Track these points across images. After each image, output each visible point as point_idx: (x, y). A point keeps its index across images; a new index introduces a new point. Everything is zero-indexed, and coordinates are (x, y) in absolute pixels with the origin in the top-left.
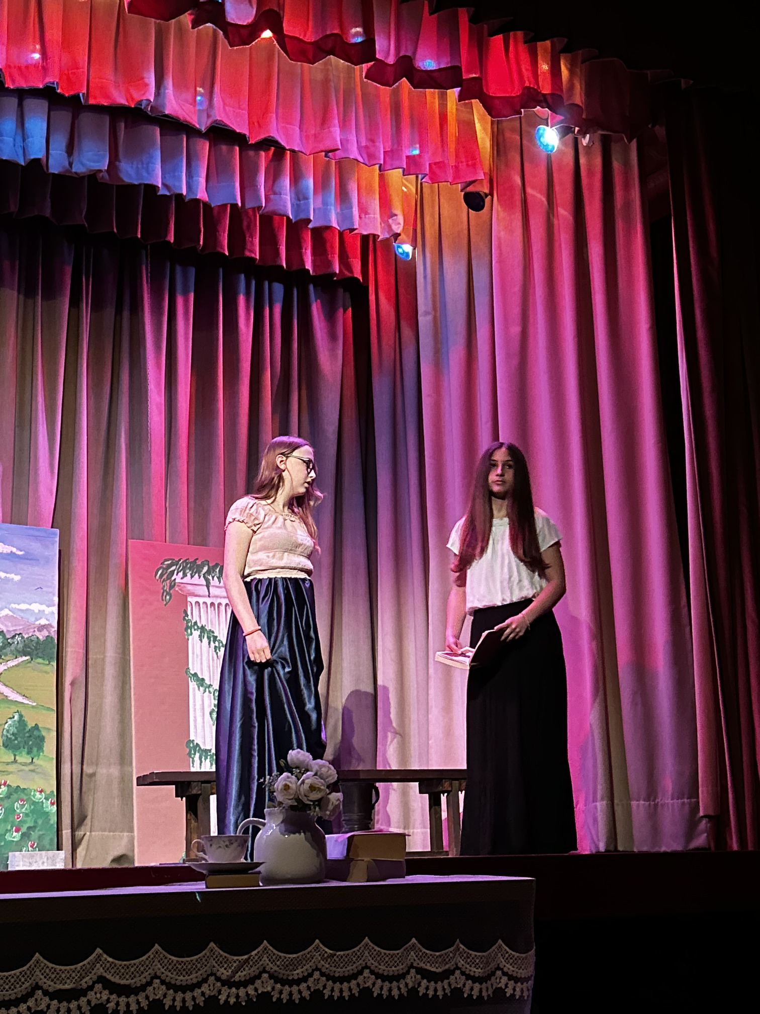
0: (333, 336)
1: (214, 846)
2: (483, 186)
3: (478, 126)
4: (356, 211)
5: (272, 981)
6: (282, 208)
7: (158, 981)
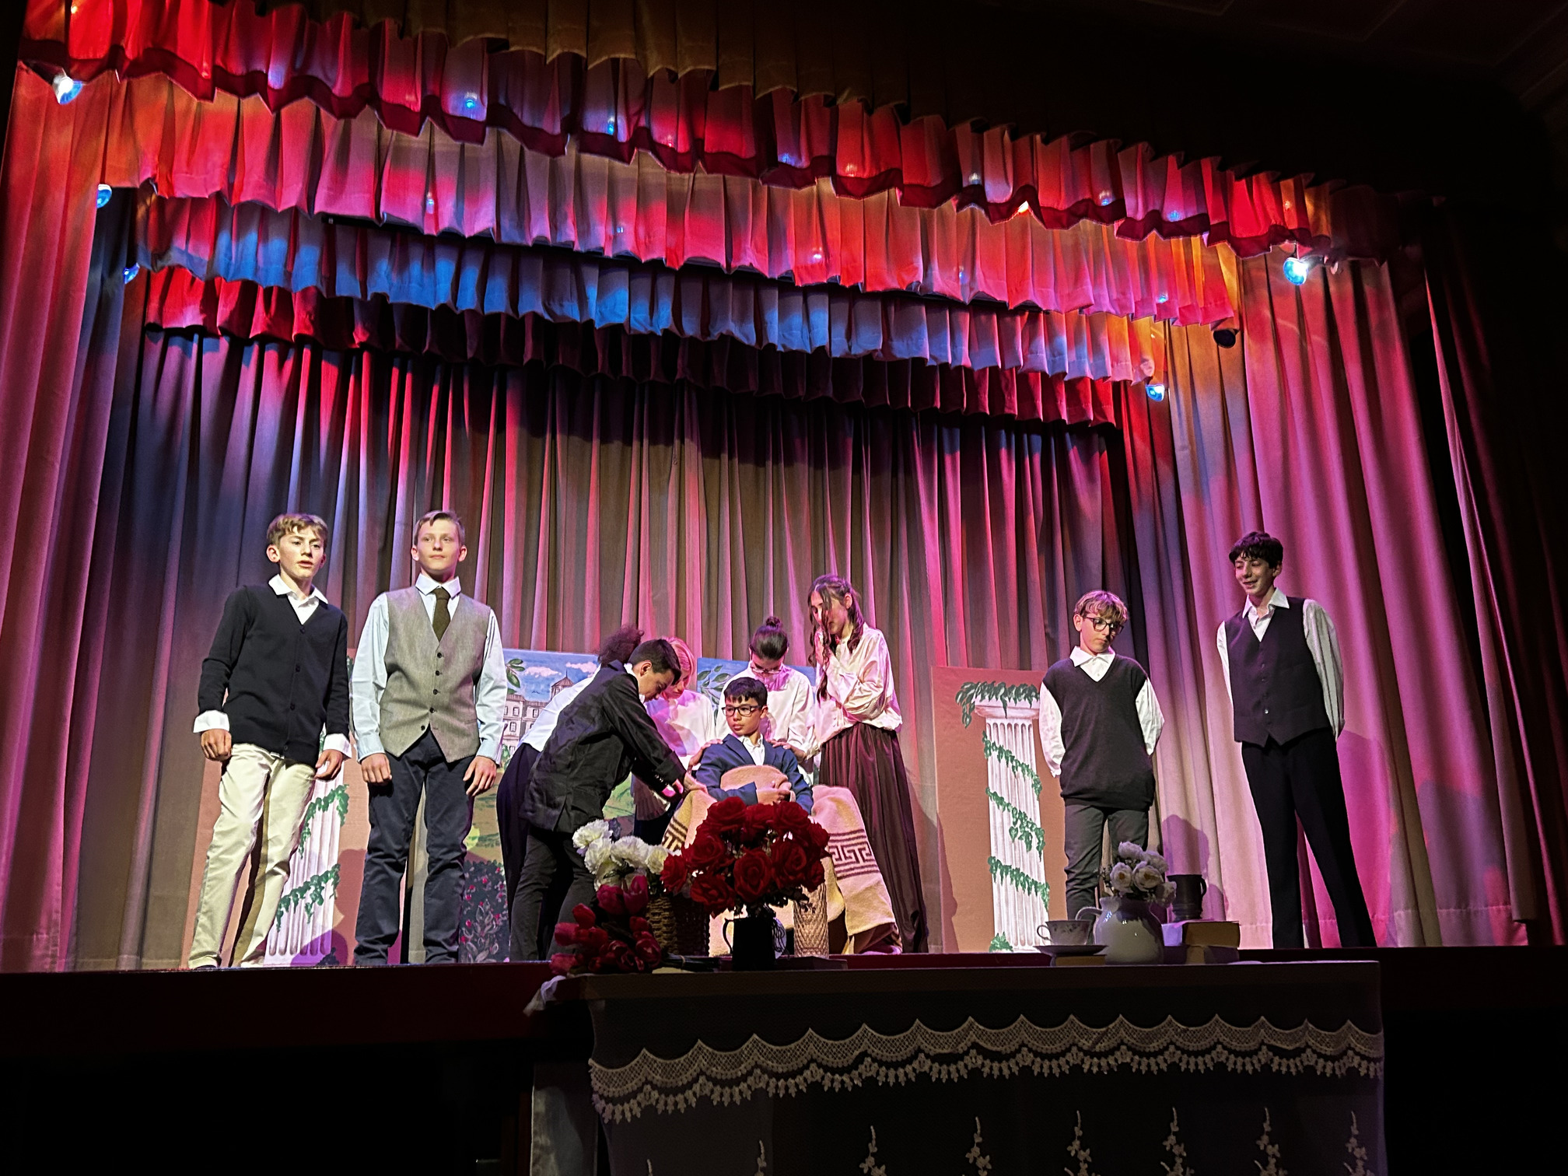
0: (1091, 478)
1: (1059, 930)
2: (1232, 323)
3: (1224, 269)
4: (1108, 359)
5: (1130, 1053)
6: (1036, 366)
7: (1025, 1049)
